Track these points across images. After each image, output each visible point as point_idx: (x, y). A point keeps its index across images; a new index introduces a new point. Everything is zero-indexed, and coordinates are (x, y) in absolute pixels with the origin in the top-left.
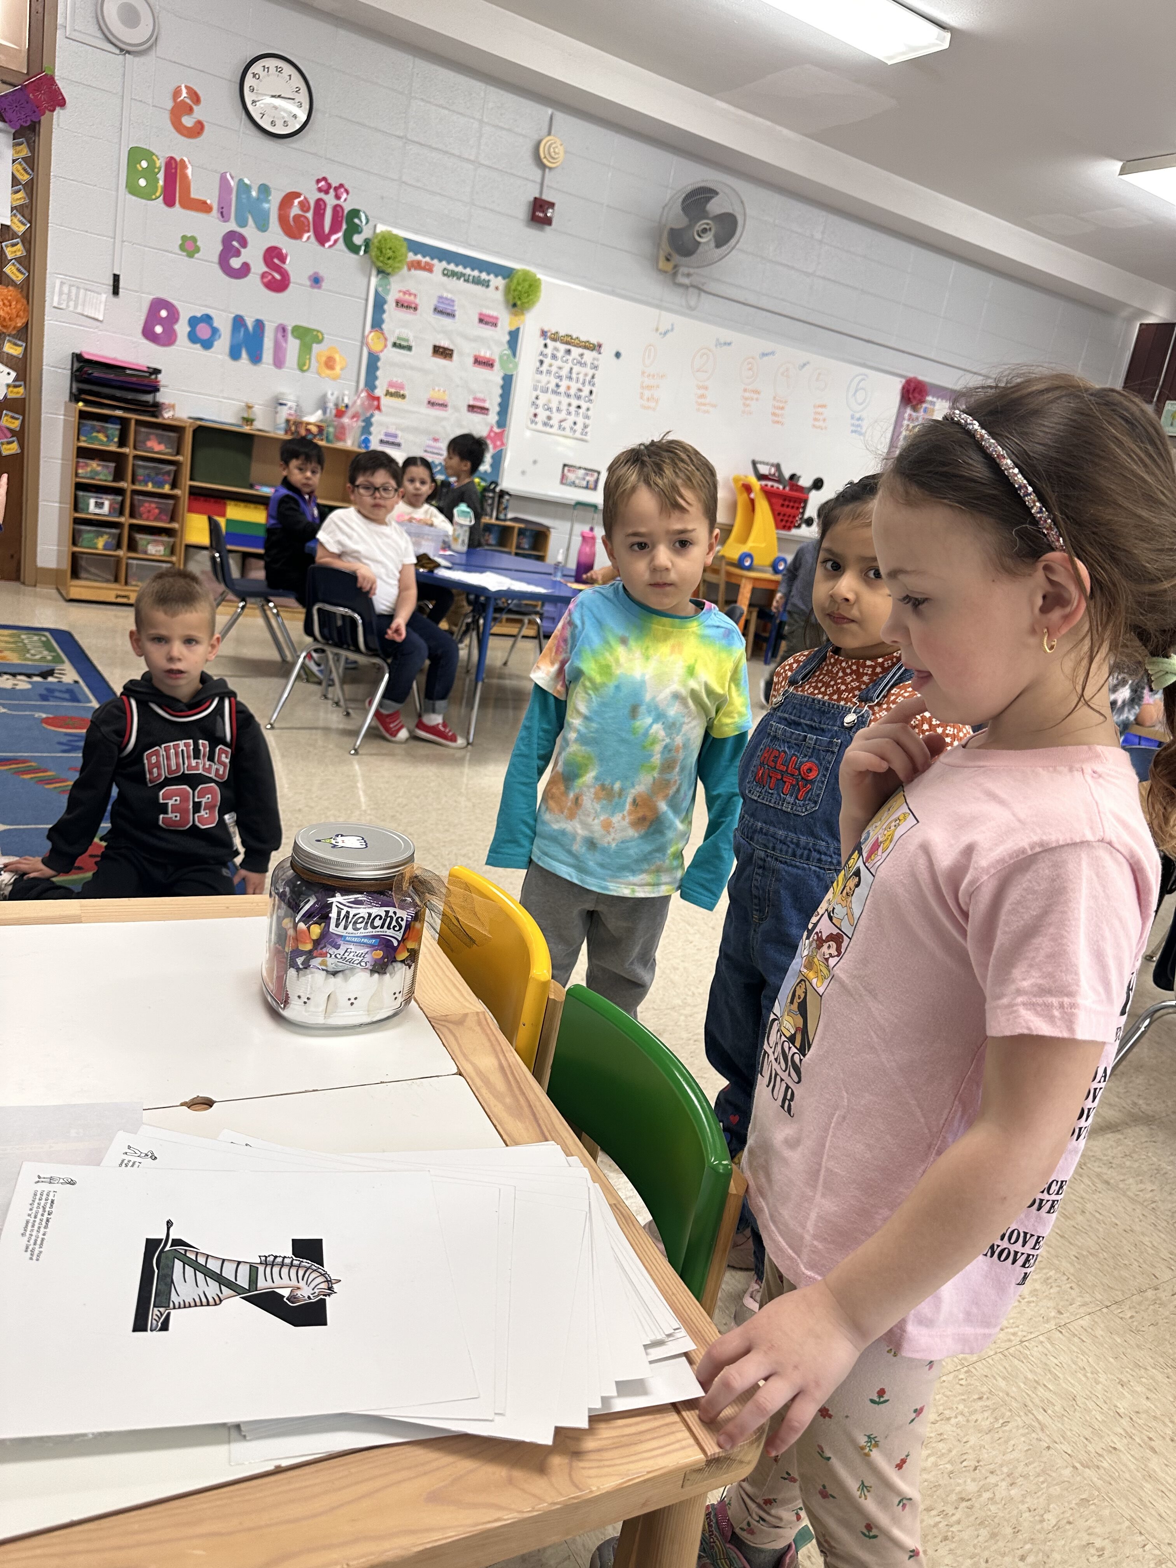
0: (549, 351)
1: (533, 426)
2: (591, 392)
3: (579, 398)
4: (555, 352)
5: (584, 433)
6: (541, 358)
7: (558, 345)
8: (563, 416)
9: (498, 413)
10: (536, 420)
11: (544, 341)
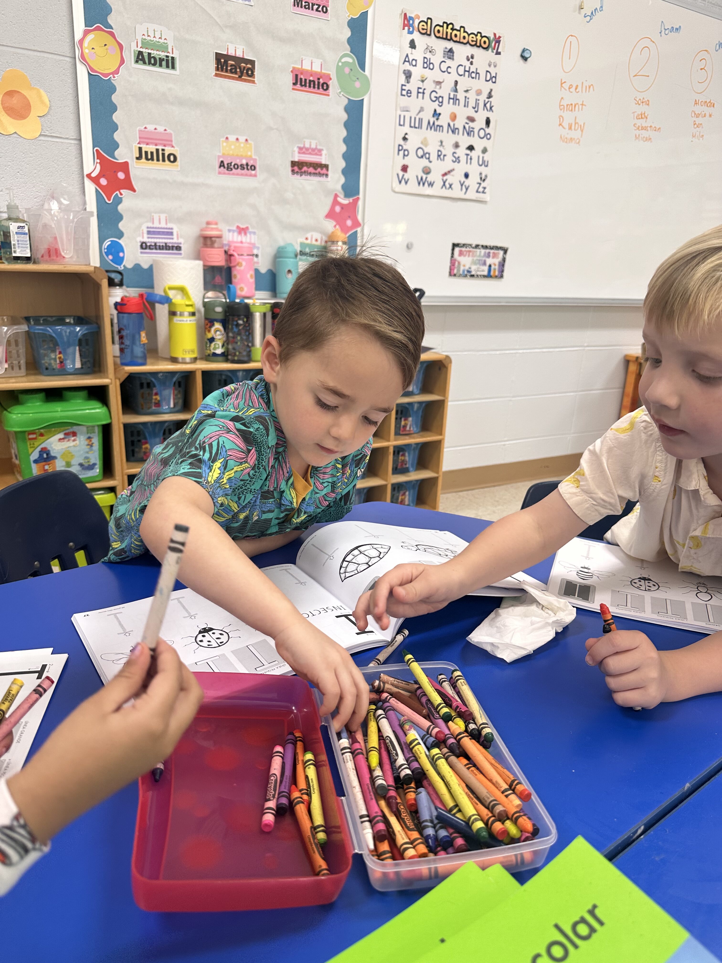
0: (418, 54)
1: (402, 187)
2: (488, 122)
3: (470, 133)
4: (428, 55)
5: (481, 189)
6: (407, 66)
7: (432, 41)
8: (448, 164)
9: (344, 172)
10: (406, 176)
11: (410, 37)
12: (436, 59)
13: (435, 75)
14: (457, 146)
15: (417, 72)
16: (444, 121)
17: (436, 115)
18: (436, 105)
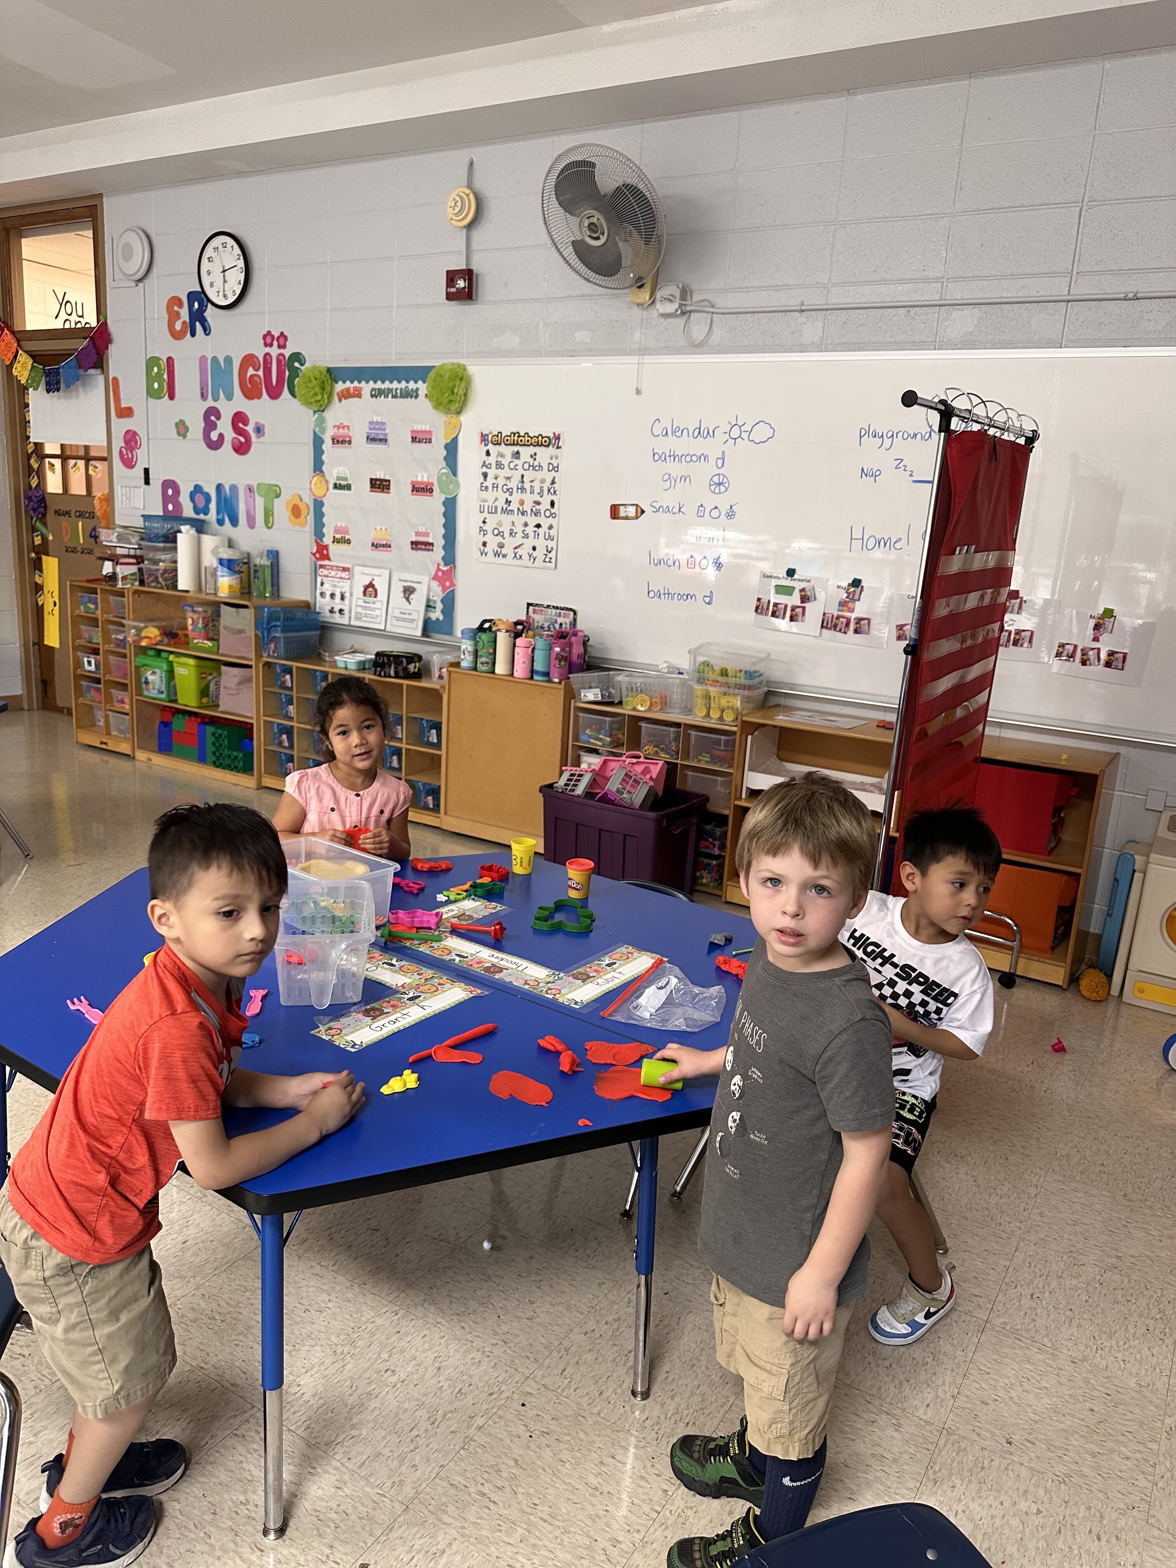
1: (484, 559)
2: (552, 504)
3: (537, 514)
4: (500, 459)
5: (547, 560)
6: (485, 469)
7: (503, 448)
8: (518, 540)
9: (444, 548)
10: (486, 550)
11: (486, 448)
12: (505, 462)
13: (507, 472)
14: (526, 525)
15: (491, 473)
16: (514, 506)
17: (508, 502)
18: (507, 495)
